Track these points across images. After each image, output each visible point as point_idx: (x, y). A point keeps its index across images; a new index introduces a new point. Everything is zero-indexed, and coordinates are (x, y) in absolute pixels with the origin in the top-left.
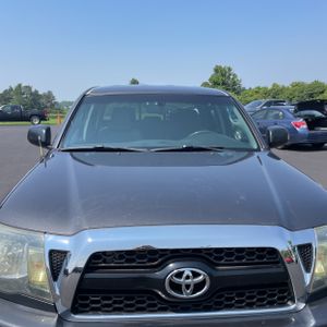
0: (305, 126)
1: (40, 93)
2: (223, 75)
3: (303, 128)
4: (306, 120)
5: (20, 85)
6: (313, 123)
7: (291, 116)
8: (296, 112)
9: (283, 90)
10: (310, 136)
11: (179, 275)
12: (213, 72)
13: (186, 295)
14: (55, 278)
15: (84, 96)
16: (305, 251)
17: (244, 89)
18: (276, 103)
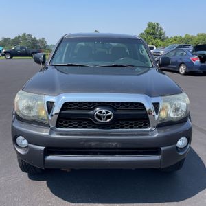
0: (199, 61)
1: (38, 39)
2: (154, 28)
3: (197, 62)
4: (200, 57)
5: (25, 34)
6: (203, 59)
7: (191, 54)
8: (193, 51)
9: (192, 38)
10: (201, 67)
11: (100, 112)
12: (147, 26)
13: (103, 121)
14: (49, 113)
15: (63, 38)
16: (156, 105)
17: (167, 38)
18: (184, 46)
